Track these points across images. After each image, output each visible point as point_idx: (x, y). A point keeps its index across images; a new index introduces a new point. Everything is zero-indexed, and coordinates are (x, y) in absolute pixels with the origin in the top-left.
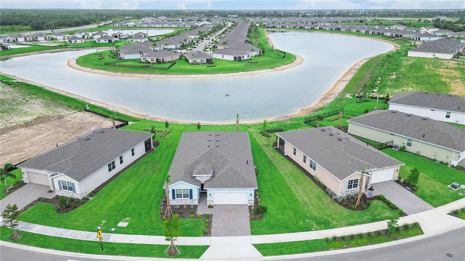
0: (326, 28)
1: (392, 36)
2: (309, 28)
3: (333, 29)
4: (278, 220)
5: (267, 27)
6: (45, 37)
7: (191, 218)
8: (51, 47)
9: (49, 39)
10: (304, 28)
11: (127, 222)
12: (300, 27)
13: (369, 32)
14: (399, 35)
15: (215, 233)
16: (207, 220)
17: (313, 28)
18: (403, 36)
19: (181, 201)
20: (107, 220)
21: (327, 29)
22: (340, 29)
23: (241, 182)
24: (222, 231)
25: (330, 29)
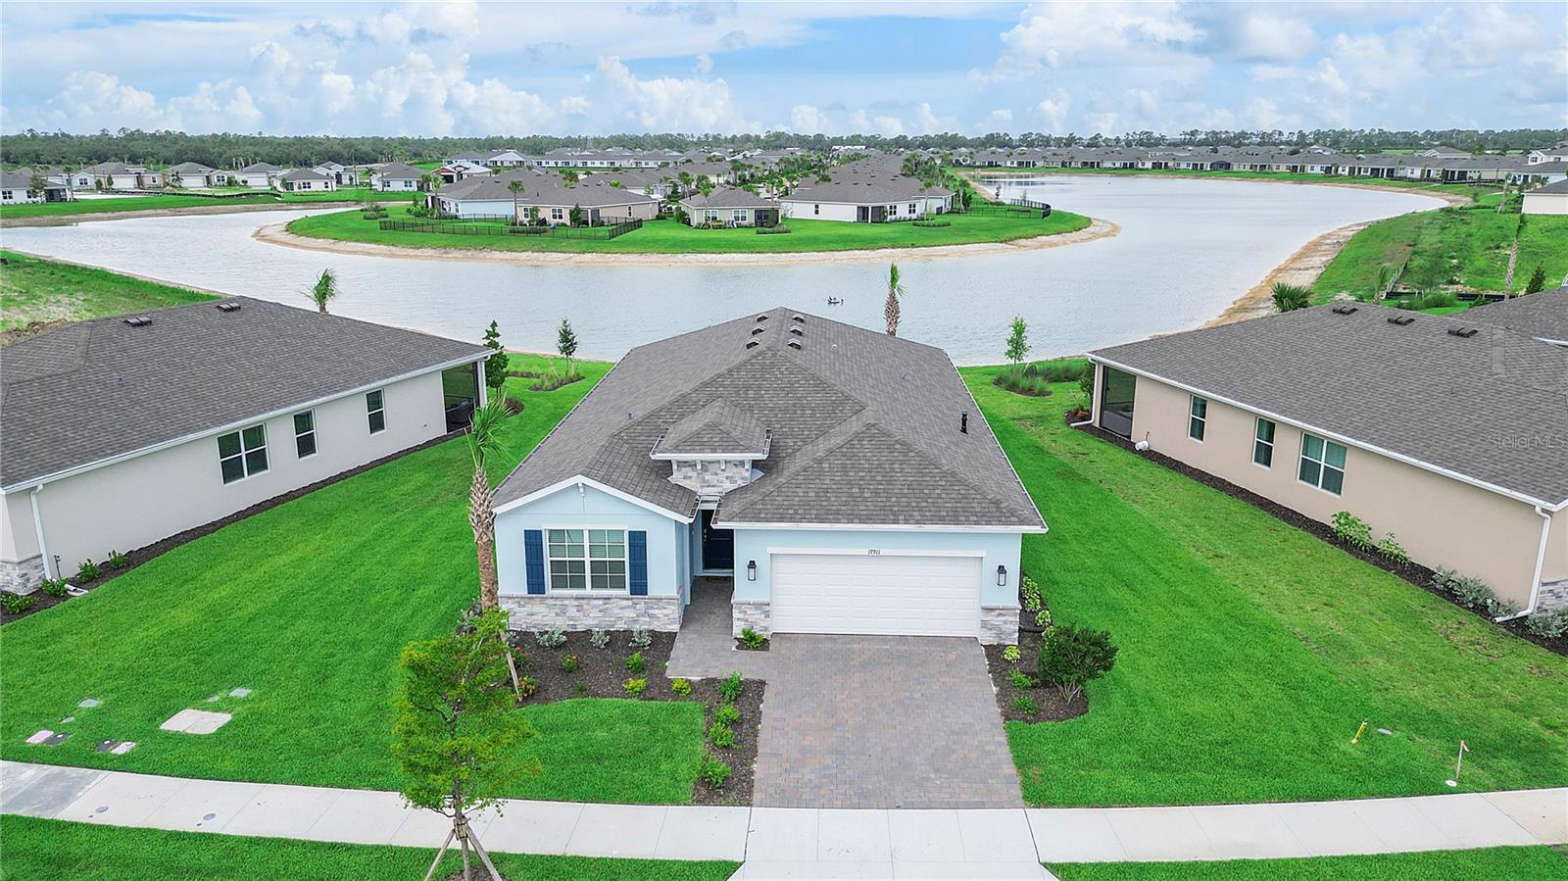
0: (1179, 165)
1: (1428, 176)
2: (1118, 165)
3: (1202, 165)
4: (1191, 724)
5: (968, 166)
6: (207, 177)
7: (625, 695)
8: (218, 197)
9: (221, 183)
10: (1098, 166)
11: (224, 711)
12: (1085, 163)
13: (1340, 169)
14: (1453, 172)
15: (778, 786)
16: (729, 710)
17: (1132, 165)
18: (1469, 175)
19: (580, 608)
20: (112, 697)
21: (1183, 166)
22: (1228, 166)
23: (939, 496)
24: (824, 776)
25: (1191, 168)
